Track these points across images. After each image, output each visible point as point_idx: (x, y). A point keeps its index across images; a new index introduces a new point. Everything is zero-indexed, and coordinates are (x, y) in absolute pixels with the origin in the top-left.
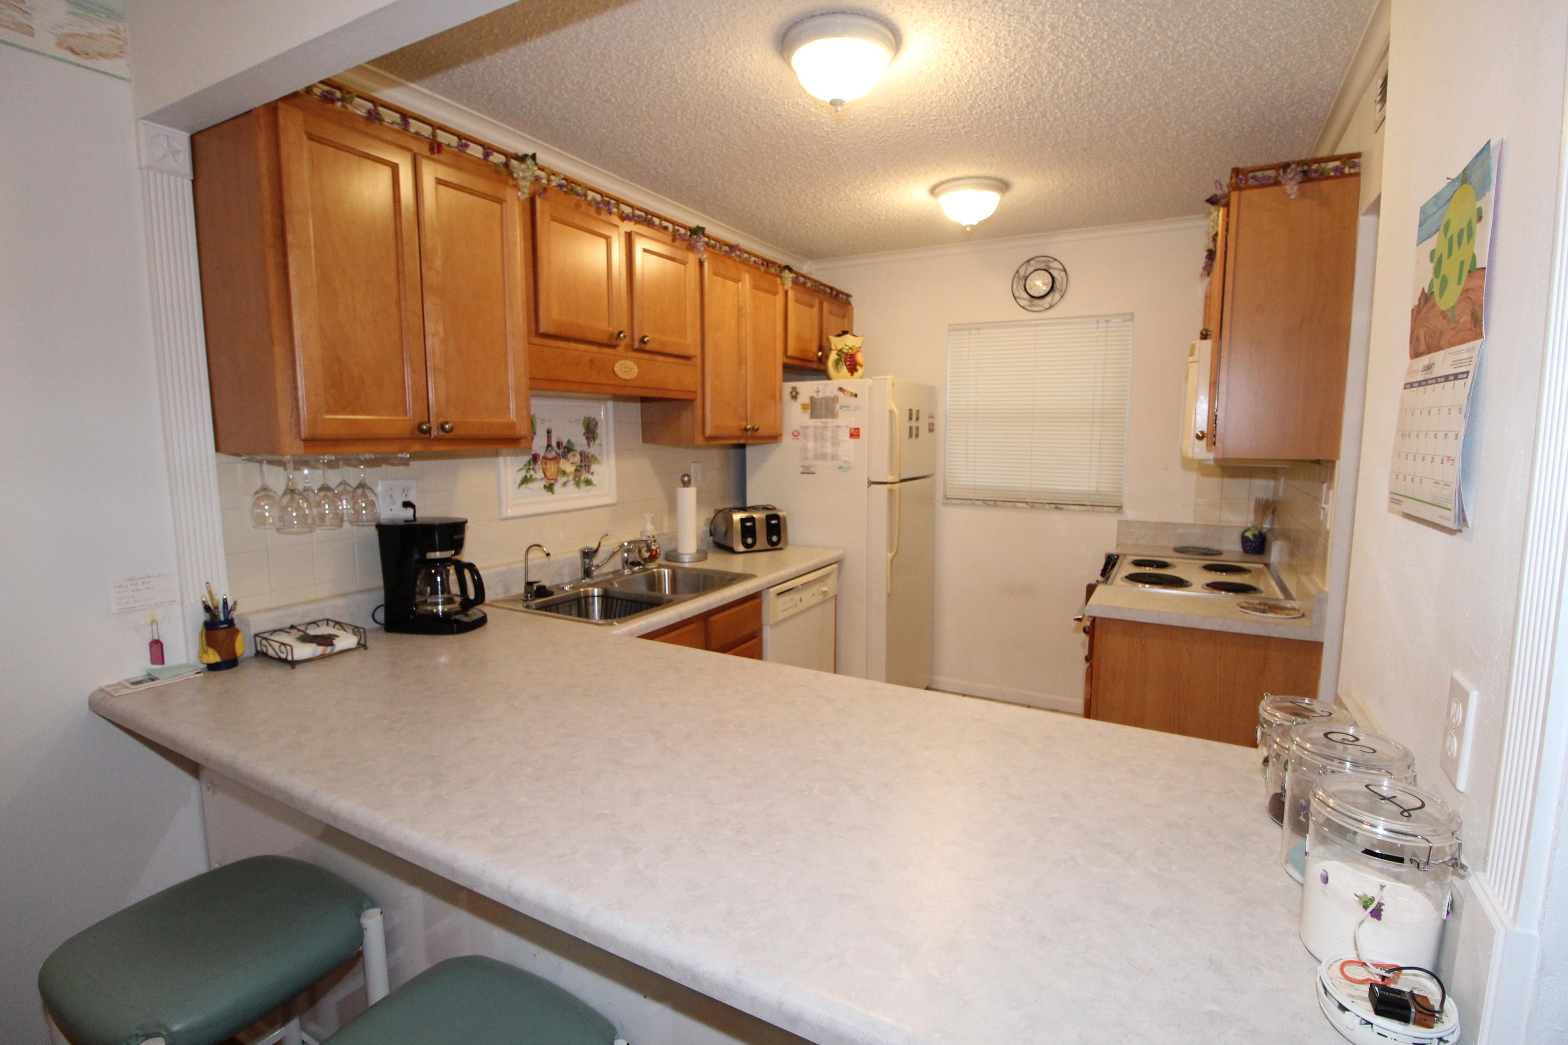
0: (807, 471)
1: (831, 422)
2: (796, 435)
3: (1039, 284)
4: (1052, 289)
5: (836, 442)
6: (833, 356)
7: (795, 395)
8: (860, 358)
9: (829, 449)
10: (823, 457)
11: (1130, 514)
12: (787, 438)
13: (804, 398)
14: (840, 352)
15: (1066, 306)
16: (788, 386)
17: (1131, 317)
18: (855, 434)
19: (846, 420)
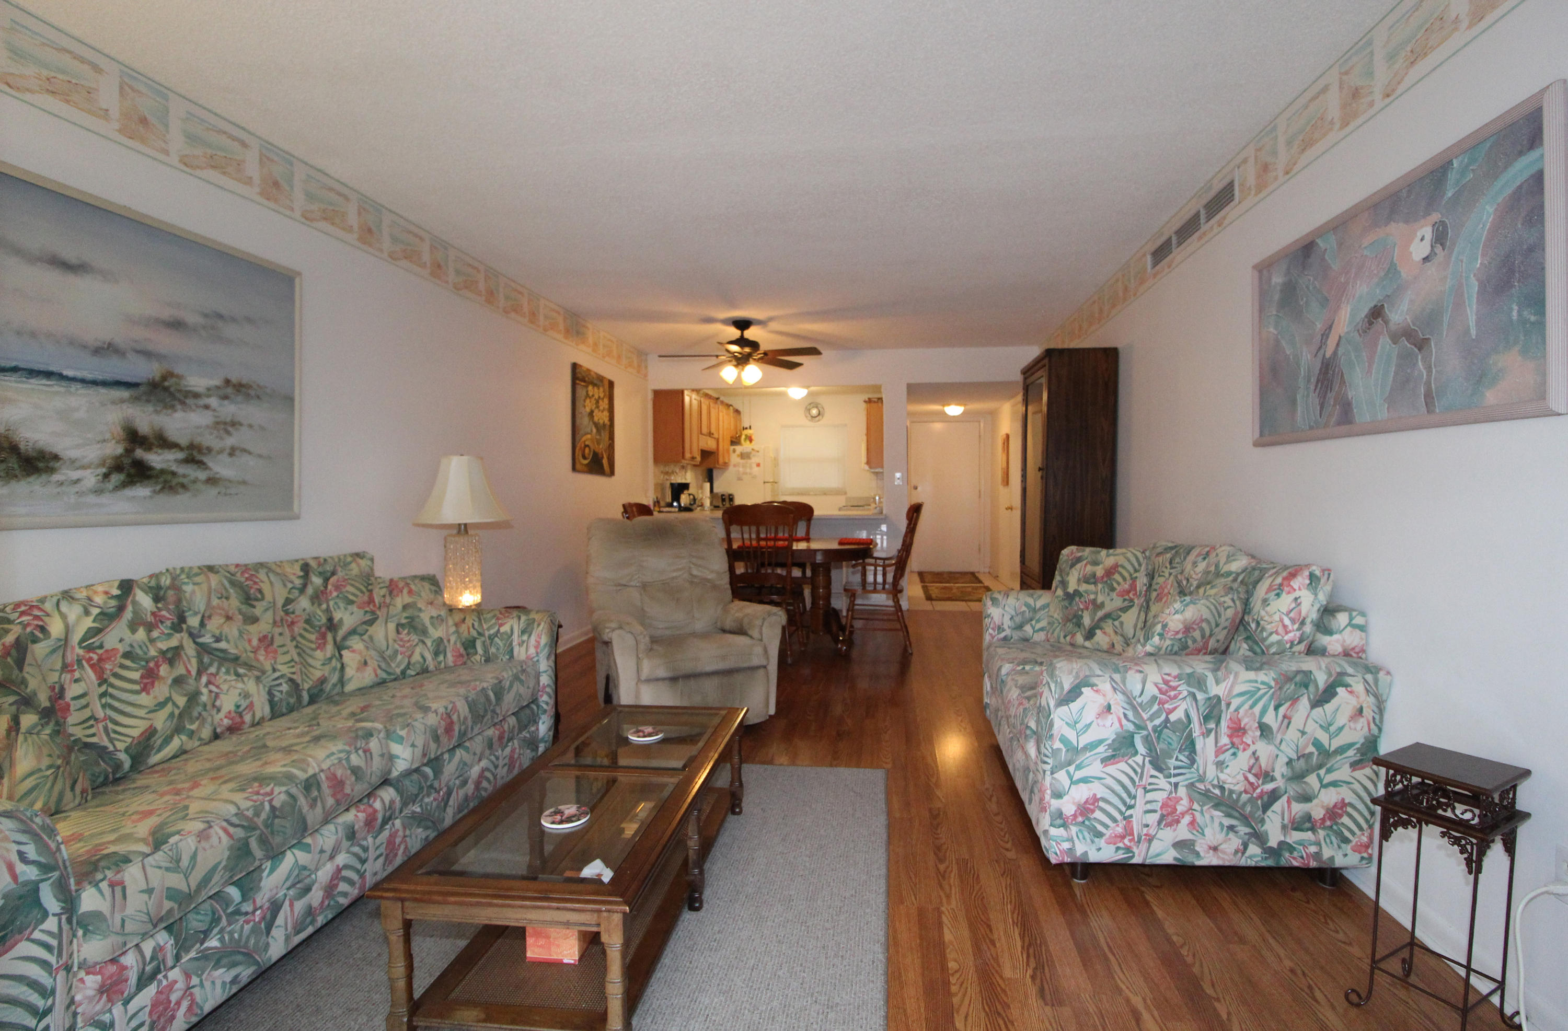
0: (740, 479)
1: (749, 461)
2: (735, 466)
3: (814, 412)
4: (819, 414)
5: (751, 468)
6: (743, 437)
7: (734, 451)
8: (753, 437)
9: (748, 470)
10: (746, 474)
11: (849, 495)
12: (731, 468)
13: (738, 452)
14: (746, 435)
15: (824, 421)
16: (732, 448)
17: (846, 425)
18: (758, 465)
19: (754, 460)
